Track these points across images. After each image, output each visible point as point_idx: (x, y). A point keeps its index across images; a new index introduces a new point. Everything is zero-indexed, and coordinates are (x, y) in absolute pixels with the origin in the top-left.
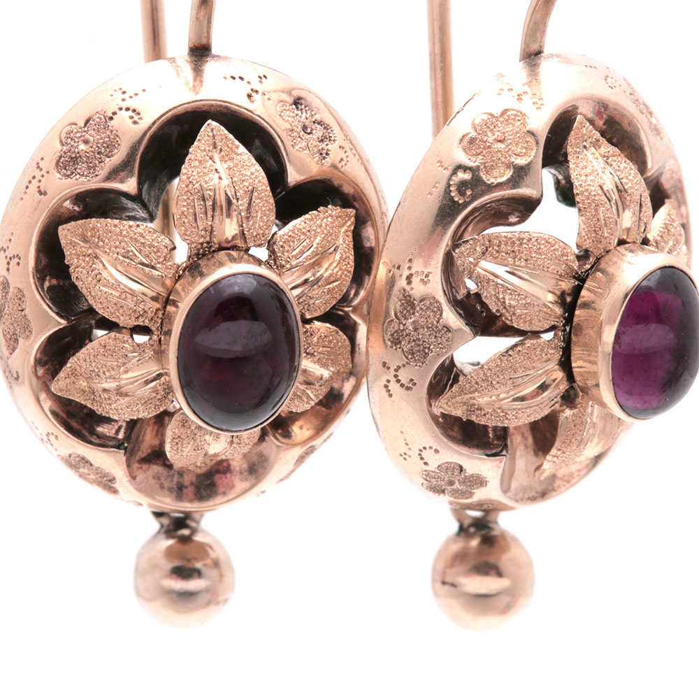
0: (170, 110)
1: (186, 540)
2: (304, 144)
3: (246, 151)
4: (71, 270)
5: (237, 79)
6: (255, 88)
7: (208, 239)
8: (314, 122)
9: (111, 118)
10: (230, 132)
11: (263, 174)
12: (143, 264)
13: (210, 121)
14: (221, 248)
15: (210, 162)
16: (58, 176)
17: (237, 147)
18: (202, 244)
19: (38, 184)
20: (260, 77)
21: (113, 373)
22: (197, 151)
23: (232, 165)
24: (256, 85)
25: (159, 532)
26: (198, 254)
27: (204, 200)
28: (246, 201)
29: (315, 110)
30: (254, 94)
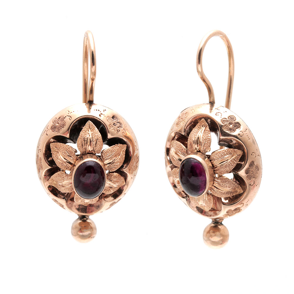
0: (79, 117)
1: (85, 221)
2: (113, 128)
3: (97, 129)
4: (52, 155)
5: (98, 110)
6: (102, 113)
7: (85, 151)
8: (117, 122)
9: (65, 118)
10: (94, 124)
11: (101, 135)
12: (68, 156)
13: (89, 121)
14: (88, 153)
15: (88, 131)
16: (51, 131)
17: (95, 128)
18: (83, 152)
19: (46, 132)
20: (104, 110)
21: (60, 181)
22: (84, 128)
23: (93, 132)
24: (102, 112)
25: (78, 218)
26: (82, 154)
27: (84, 141)
28: (95, 142)
29: (118, 119)
30: (101, 115)
